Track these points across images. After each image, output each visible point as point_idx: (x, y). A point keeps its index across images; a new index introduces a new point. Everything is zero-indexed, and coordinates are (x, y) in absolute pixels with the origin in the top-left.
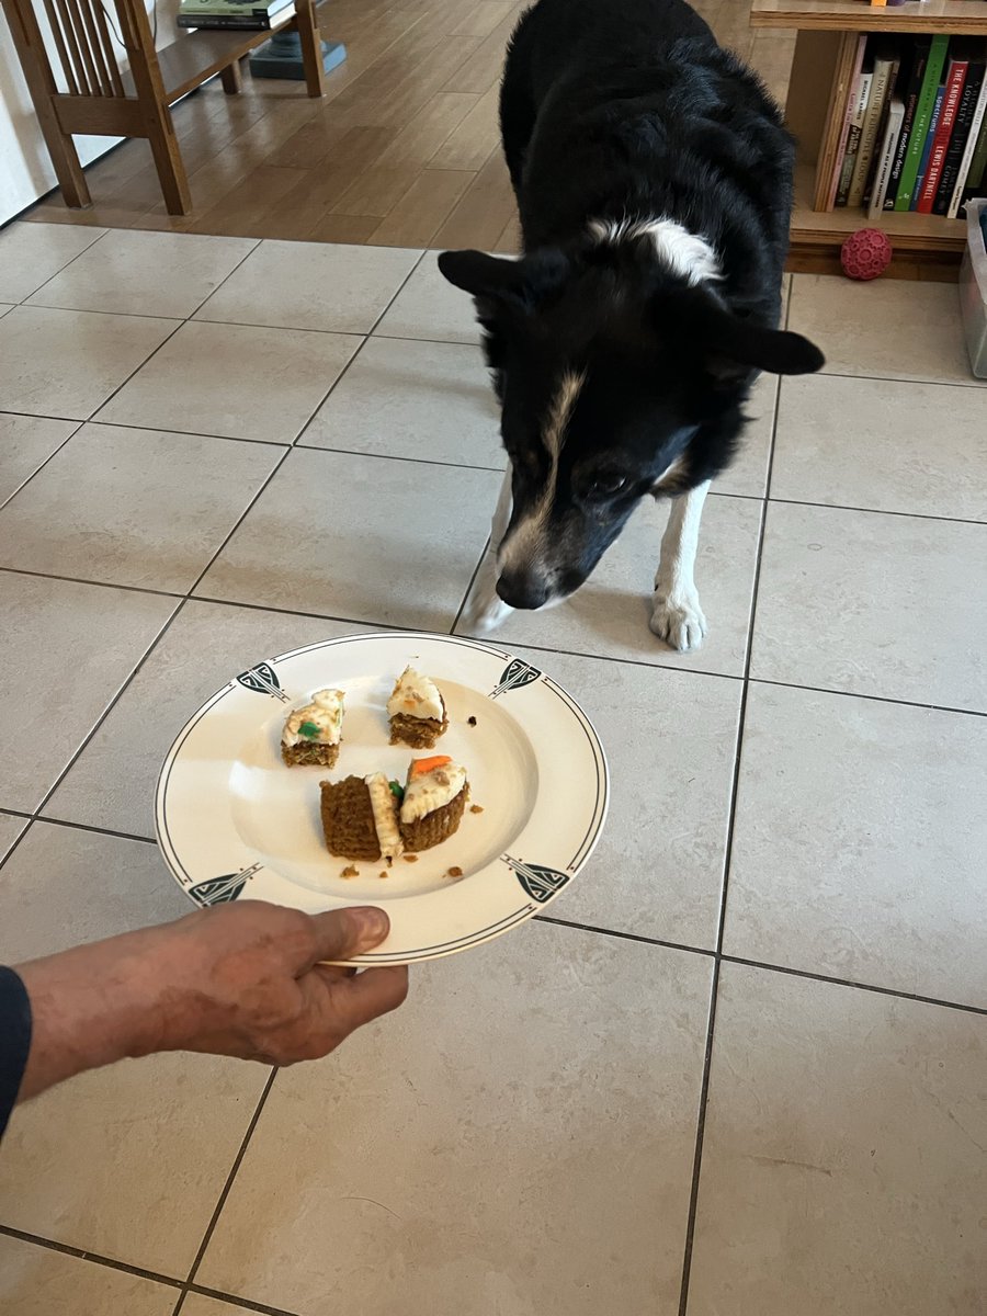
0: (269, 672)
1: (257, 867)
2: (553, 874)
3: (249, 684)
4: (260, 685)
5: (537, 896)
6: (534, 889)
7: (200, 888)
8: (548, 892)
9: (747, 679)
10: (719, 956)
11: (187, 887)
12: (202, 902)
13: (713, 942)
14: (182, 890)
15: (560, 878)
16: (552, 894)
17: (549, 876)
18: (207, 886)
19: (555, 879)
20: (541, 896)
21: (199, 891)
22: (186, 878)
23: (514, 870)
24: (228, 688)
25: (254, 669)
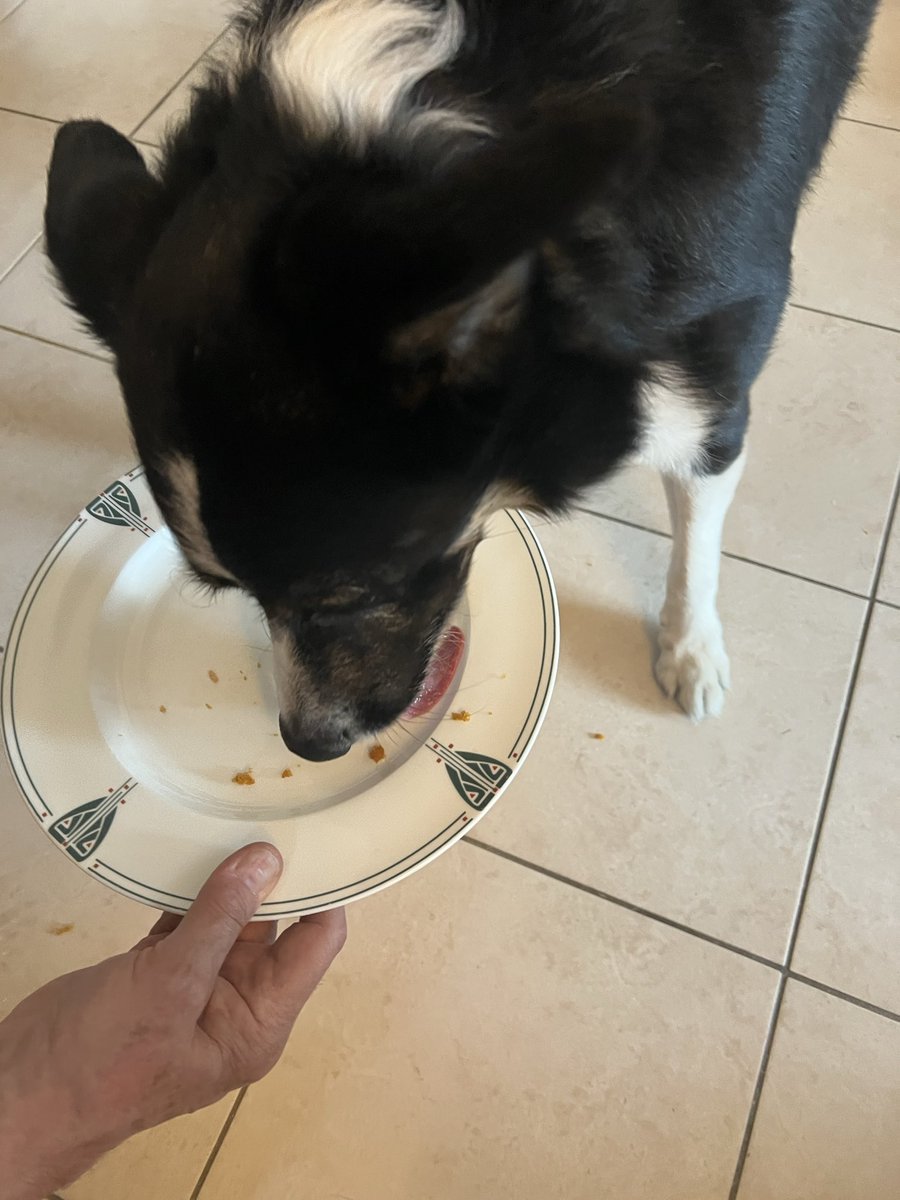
0: (125, 494)
1: (130, 785)
2: (491, 765)
3: (102, 515)
4: (117, 514)
5: (472, 800)
6: (469, 788)
7: (62, 823)
8: (487, 794)
9: (873, 600)
10: (787, 972)
11: (48, 822)
12: (65, 844)
13: (782, 952)
14: (42, 828)
15: (501, 771)
16: (491, 796)
17: (486, 768)
18: (70, 819)
19: (494, 772)
20: (477, 801)
21: (61, 827)
22: (45, 811)
23: (443, 762)
24: (77, 523)
25: (106, 492)
